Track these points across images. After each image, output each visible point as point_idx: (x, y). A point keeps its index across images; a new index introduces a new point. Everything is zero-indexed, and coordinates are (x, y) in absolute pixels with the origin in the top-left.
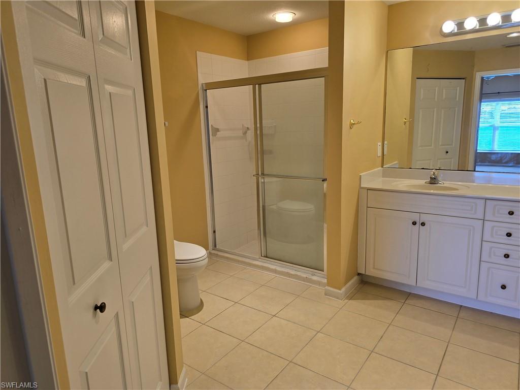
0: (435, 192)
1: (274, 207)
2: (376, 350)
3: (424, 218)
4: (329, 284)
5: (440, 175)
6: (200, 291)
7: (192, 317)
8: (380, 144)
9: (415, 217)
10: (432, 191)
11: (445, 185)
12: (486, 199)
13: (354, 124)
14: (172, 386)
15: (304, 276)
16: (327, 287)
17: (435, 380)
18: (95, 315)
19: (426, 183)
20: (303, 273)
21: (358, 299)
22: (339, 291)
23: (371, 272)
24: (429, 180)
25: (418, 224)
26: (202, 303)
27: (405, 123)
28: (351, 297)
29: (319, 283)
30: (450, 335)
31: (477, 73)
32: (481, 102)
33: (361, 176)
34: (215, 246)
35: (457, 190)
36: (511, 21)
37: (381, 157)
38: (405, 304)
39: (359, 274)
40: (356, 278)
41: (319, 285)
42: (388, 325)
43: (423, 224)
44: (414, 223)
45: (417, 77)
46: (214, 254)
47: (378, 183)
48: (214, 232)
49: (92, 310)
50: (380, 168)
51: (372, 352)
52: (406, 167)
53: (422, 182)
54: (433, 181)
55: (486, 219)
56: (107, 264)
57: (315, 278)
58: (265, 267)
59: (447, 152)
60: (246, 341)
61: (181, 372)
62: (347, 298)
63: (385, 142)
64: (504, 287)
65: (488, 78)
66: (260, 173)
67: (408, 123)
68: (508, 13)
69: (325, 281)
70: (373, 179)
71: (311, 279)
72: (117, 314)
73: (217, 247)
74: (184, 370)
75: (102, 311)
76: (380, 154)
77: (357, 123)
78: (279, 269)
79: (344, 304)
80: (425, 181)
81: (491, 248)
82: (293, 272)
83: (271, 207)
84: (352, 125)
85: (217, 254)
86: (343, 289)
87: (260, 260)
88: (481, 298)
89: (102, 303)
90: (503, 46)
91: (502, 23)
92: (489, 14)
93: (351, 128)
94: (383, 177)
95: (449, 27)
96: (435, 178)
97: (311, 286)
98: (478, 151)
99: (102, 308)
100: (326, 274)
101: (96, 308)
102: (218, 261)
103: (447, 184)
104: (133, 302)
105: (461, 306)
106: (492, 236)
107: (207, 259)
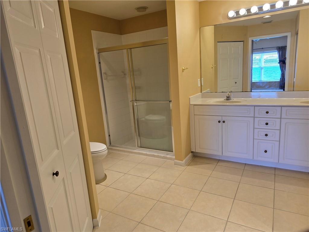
0: (230, 104)
1: (143, 119)
2: (203, 190)
3: (224, 119)
4: (176, 159)
5: (232, 95)
6: (104, 170)
7: (101, 184)
8: (199, 80)
9: (220, 118)
10: (228, 104)
11: (234, 100)
12: (255, 106)
13: (184, 69)
14: (94, 220)
15: (163, 155)
16: (175, 160)
17: (233, 202)
18: (53, 178)
19: (224, 100)
20: (162, 154)
21: (193, 165)
22: (182, 162)
23: (198, 150)
24: (226, 98)
25: (221, 122)
26: (106, 176)
27: (212, 67)
28: (189, 165)
29: (171, 159)
30: (240, 179)
31: (249, 38)
32: (252, 54)
33: (190, 98)
34: (111, 144)
35: (240, 102)
36: (263, 10)
37: (200, 87)
38: (217, 166)
39: (192, 152)
40: (190, 154)
41: (171, 160)
42: (208, 177)
43: (224, 122)
44: (219, 122)
45: (218, 41)
46: (110, 148)
47: (199, 101)
48: (109, 136)
49: (52, 175)
50: (200, 93)
51: (201, 191)
52: (214, 92)
53: (222, 99)
54: (228, 98)
55: (255, 116)
56: (56, 152)
57: (168, 156)
58: (140, 153)
59: (236, 83)
60: (133, 193)
61: (98, 211)
62: (186, 165)
63: (202, 79)
64: (266, 151)
65: (256, 40)
66: (134, 100)
67: (214, 68)
68: (261, 6)
69: (174, 157)
70: (196, 99)
71: (166, 157)
72: (64, 178)
73: (112, 145)
74: (100, 210)
75: (57, 176)
76: (199, 85)
77: (186, 69)
78: (148, 153)
79: (185, 169)
80: (224, 99)
81: (258, 132)
82: (156, 154)
83: (141, 119)
84: (183, 70)
85: (112, 148)
86: (184, 161)
87: (137, 149)
88: (255, 158)
89: (57, 171)
90: (262, 22)
91: (258, 11)
92: (252, 7)
93: (183, 72)
94: (202, 98)
95: (231, 14)
96: (229, 97)
97: (167, 161)
98: (253, 82)
99: (57, 174)
100: (174, 153)
101: (54, 174)
102: (112, 152)
103: (235, 100)
104: (71, 173)
105: (246, 164)
106: (259, 125)
107: (107, 150)
